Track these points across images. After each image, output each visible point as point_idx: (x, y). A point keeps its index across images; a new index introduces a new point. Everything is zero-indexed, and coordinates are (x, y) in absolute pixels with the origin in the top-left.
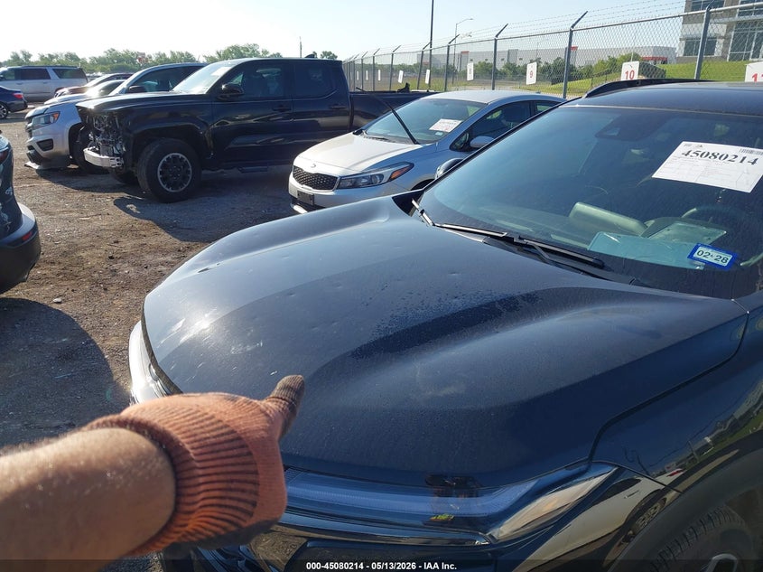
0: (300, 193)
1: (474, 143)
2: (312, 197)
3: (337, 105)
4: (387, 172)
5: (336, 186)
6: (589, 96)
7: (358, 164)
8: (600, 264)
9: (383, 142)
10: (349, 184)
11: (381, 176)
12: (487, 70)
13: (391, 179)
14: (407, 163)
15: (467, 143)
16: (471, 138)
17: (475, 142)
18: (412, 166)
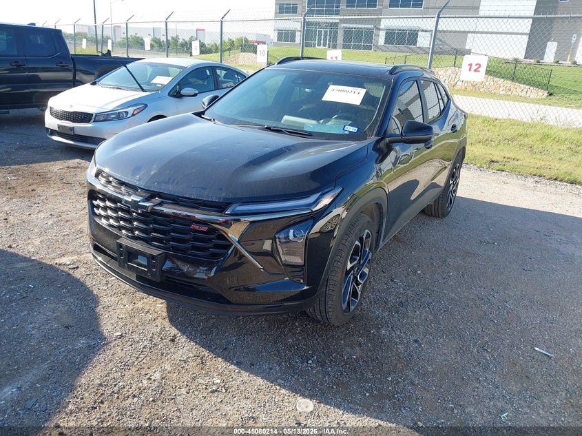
0: (59, 127)
1: (183, 92)
2: (72, 129)
3: (62, 63)
4: (130, 110)
5: (92, 121)
6: (278, 63)
7: (107, 104)
8: (310, 135)
9: (118, 90)
10: (102, 118)
11: (127, 113)
12: (138, 42)
13: (133, 115)
14: (141, 104)
15: (179, 92)
16: (180, 90)
17: (185, 91)
18: (146, 106)
